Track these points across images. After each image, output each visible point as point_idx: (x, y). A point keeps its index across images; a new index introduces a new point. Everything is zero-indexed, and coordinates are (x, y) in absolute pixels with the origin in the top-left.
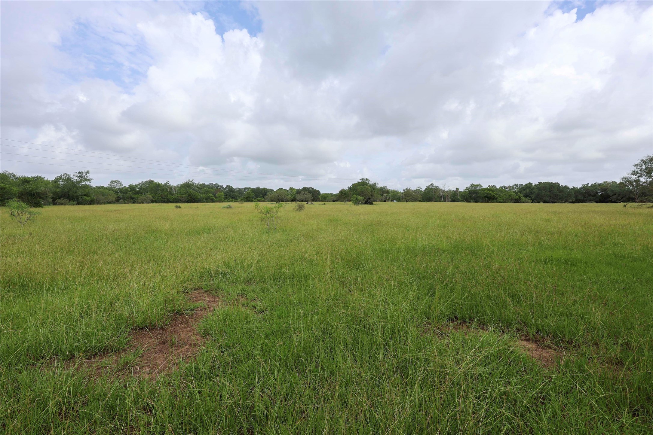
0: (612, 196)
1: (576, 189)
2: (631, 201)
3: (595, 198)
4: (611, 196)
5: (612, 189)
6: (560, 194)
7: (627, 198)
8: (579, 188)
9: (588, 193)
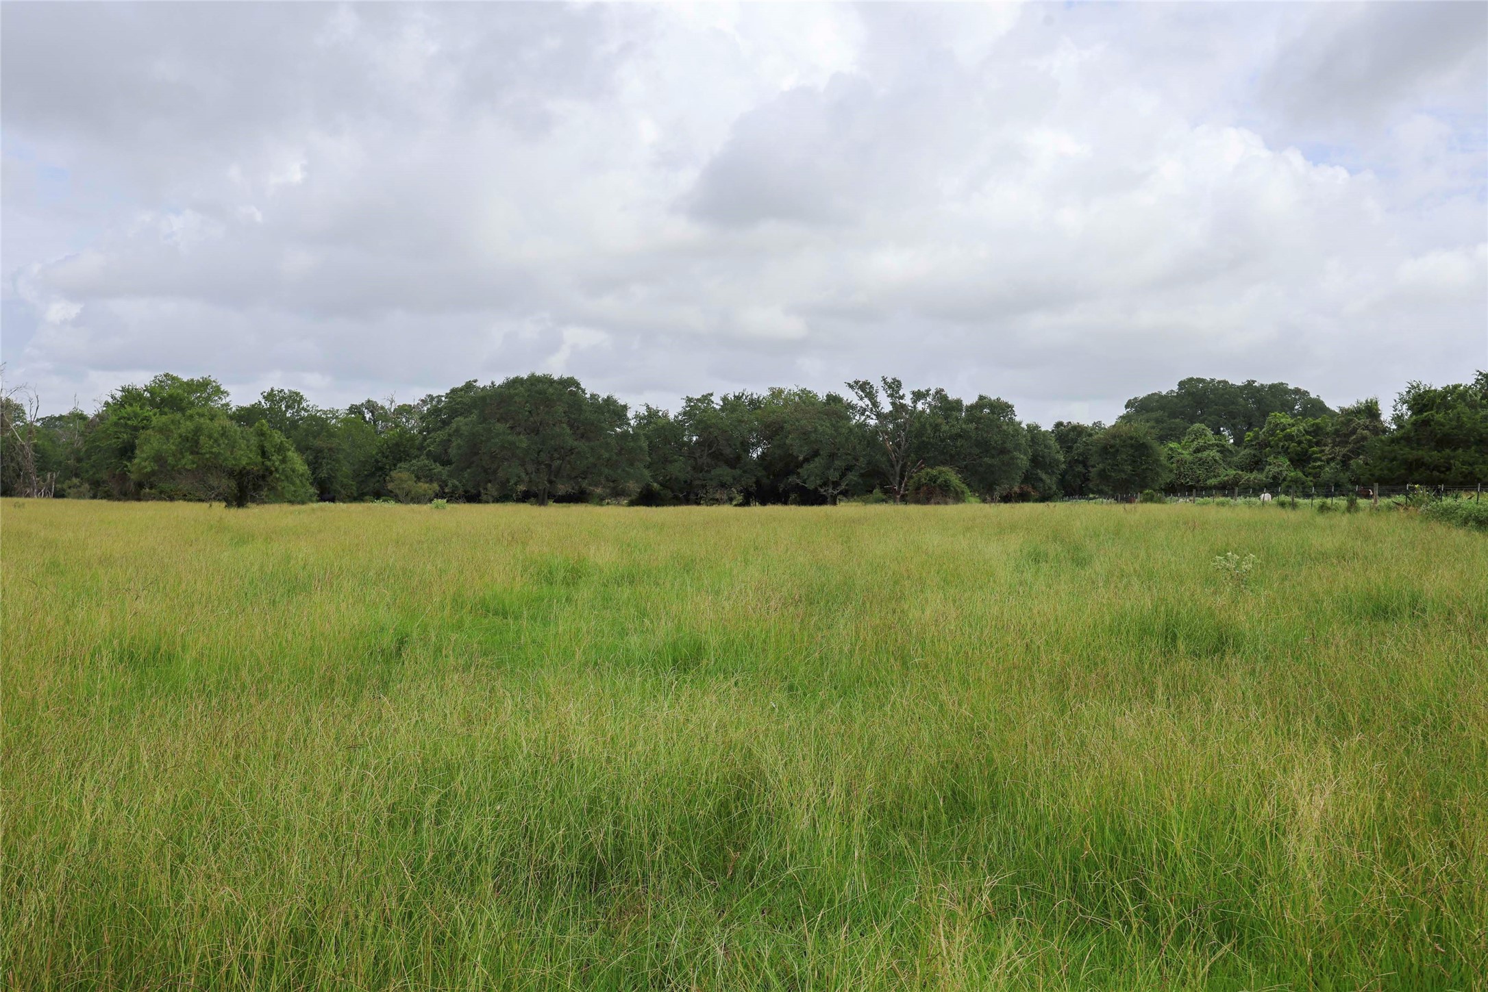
0: (806, 460)
1: (661, 422)
2: (877, 492)
3: (738, 472)
4: (800, 465)
5: (803, 422)
6: (582, 445)
7: (862, 475)
8: (671, 417)
9: (710, 447)
